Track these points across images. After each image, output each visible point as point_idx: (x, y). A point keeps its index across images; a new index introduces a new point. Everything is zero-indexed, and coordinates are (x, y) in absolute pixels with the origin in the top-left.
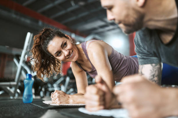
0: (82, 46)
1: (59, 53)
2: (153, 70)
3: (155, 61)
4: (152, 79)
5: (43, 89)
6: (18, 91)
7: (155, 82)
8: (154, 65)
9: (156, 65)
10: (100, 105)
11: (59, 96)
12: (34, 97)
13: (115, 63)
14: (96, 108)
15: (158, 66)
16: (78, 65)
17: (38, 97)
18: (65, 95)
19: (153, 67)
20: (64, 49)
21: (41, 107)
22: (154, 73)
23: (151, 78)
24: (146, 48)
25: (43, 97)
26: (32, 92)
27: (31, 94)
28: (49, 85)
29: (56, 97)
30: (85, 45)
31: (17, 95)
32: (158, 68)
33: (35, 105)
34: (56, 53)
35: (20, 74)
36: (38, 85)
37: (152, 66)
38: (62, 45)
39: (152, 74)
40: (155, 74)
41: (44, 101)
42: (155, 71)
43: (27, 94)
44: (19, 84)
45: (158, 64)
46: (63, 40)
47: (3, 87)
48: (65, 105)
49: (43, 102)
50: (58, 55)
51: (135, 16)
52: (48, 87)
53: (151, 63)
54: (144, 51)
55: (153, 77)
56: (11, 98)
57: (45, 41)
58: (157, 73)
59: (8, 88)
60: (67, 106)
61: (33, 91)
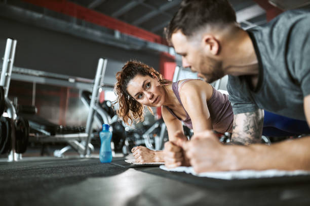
0: (173, 87)
1: (140, 95)
2: (248, 120)
3: (249, 109)
4: (246, 131)
5: (127, 143)
6: (91, 146)
7: (251, 134)
8: (248, 114)
9: (251, 114)
10: (176, 162)
11: (142, 153)
12: (113, 154)
13: (218, 108)
14: (174, 165)
15: (254, 115)
16: (170, 111)
17: (121, 155)
18: (149, 152)
19: (247, 117)
20: (147, 91)
21: (122, 166)
22: (248, 124)
23: (246, 129)
24: (239, 95)
25: (127, 155)
26: (111, 148)
27: (110, 151)
28: (137, 136)
29: (139, 154)
30: (176, 86)
31: (88, 152)
32: (253, 117)
33: (116, 164)
34: (137, 94)
35: (92, 120)
36: (119, 137)
37: (246, 115)
38: (143, 85)
39: (246, 125)
40: (249, 125)
41: (126, 159)
42: (250, 122)
44: (92, 135)
45: (254, 113)
46: (145, 80)
47: (70, 141)
49: (125, 161)
50: (138, 98)
51: (211, 64)
52: (135, 139)
53: (245, 111)
54: (237, 97)
56: (82, 156)
57: (126, 80)
58: (252, 124)
59: (77, 143)
60: (153, 165)
61: (112, 146)
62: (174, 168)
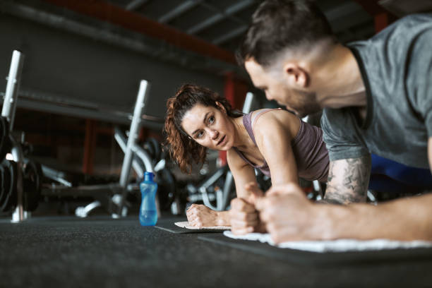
0: (244, 122)
1: (200, 132)
2: (350, 168)
3: (353, 153)
4: (347, 184)
7: (353, 188)
8: (351, 160)
9: (355, 161)
10: (248, 226)
11: (200, 213)
14: (244, 230)
15: (359, 162)
16: (239, 154)
18: (209, 212)
19: (350, 164)
20: (209, 127)
21: (171, 231)
22: (351, 174)
23: (347, 182)
24: (340, 132)
28: (192, 189)
29: (195, 215)
30: (248, 120)
31: (124, 210)
32: (358, 165)
33: (161, 228)
34: (196, 132)
35: (130, 166)
36: (166, 190)
37: (348, 161)
38: (205, 119)
39: (348, 176)
40: (352, 176)
41: (177, 222)
43: (147, 209)
44: (130, 187)
46: (207, 112)
48: (209, 228)
52: (189, 194)
53: (347, 157)
55: (349, 181)
56: (115, 216)
57: (180, 112)
58: (355, 175)
62: (244, 234)
